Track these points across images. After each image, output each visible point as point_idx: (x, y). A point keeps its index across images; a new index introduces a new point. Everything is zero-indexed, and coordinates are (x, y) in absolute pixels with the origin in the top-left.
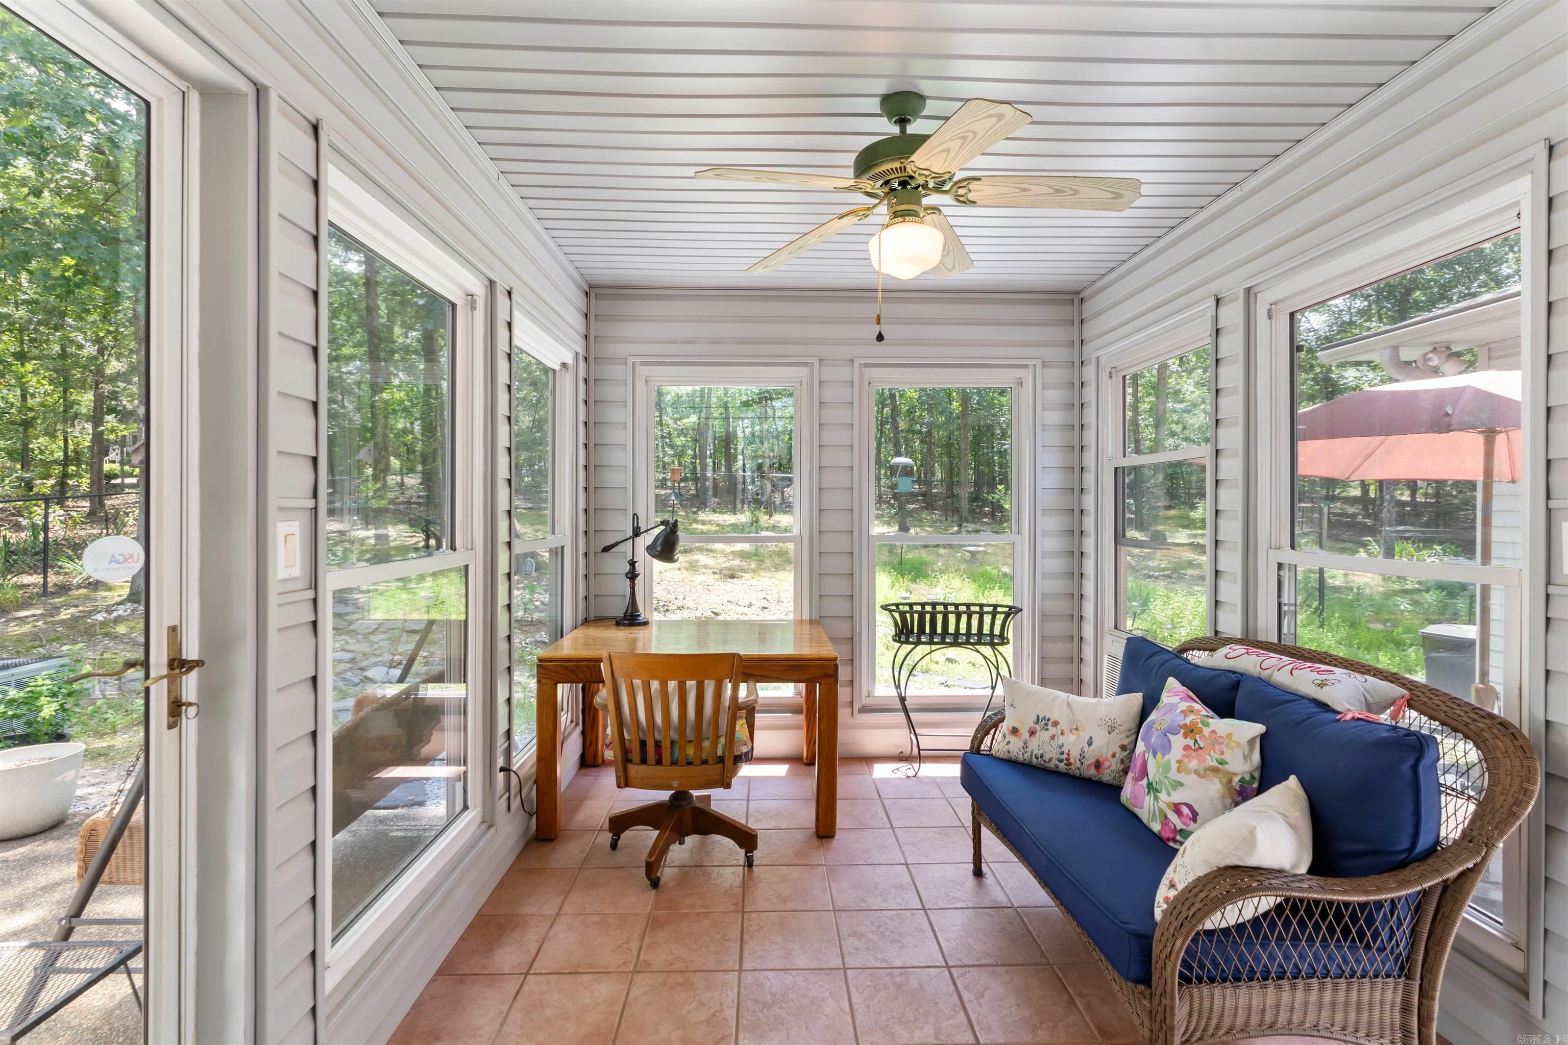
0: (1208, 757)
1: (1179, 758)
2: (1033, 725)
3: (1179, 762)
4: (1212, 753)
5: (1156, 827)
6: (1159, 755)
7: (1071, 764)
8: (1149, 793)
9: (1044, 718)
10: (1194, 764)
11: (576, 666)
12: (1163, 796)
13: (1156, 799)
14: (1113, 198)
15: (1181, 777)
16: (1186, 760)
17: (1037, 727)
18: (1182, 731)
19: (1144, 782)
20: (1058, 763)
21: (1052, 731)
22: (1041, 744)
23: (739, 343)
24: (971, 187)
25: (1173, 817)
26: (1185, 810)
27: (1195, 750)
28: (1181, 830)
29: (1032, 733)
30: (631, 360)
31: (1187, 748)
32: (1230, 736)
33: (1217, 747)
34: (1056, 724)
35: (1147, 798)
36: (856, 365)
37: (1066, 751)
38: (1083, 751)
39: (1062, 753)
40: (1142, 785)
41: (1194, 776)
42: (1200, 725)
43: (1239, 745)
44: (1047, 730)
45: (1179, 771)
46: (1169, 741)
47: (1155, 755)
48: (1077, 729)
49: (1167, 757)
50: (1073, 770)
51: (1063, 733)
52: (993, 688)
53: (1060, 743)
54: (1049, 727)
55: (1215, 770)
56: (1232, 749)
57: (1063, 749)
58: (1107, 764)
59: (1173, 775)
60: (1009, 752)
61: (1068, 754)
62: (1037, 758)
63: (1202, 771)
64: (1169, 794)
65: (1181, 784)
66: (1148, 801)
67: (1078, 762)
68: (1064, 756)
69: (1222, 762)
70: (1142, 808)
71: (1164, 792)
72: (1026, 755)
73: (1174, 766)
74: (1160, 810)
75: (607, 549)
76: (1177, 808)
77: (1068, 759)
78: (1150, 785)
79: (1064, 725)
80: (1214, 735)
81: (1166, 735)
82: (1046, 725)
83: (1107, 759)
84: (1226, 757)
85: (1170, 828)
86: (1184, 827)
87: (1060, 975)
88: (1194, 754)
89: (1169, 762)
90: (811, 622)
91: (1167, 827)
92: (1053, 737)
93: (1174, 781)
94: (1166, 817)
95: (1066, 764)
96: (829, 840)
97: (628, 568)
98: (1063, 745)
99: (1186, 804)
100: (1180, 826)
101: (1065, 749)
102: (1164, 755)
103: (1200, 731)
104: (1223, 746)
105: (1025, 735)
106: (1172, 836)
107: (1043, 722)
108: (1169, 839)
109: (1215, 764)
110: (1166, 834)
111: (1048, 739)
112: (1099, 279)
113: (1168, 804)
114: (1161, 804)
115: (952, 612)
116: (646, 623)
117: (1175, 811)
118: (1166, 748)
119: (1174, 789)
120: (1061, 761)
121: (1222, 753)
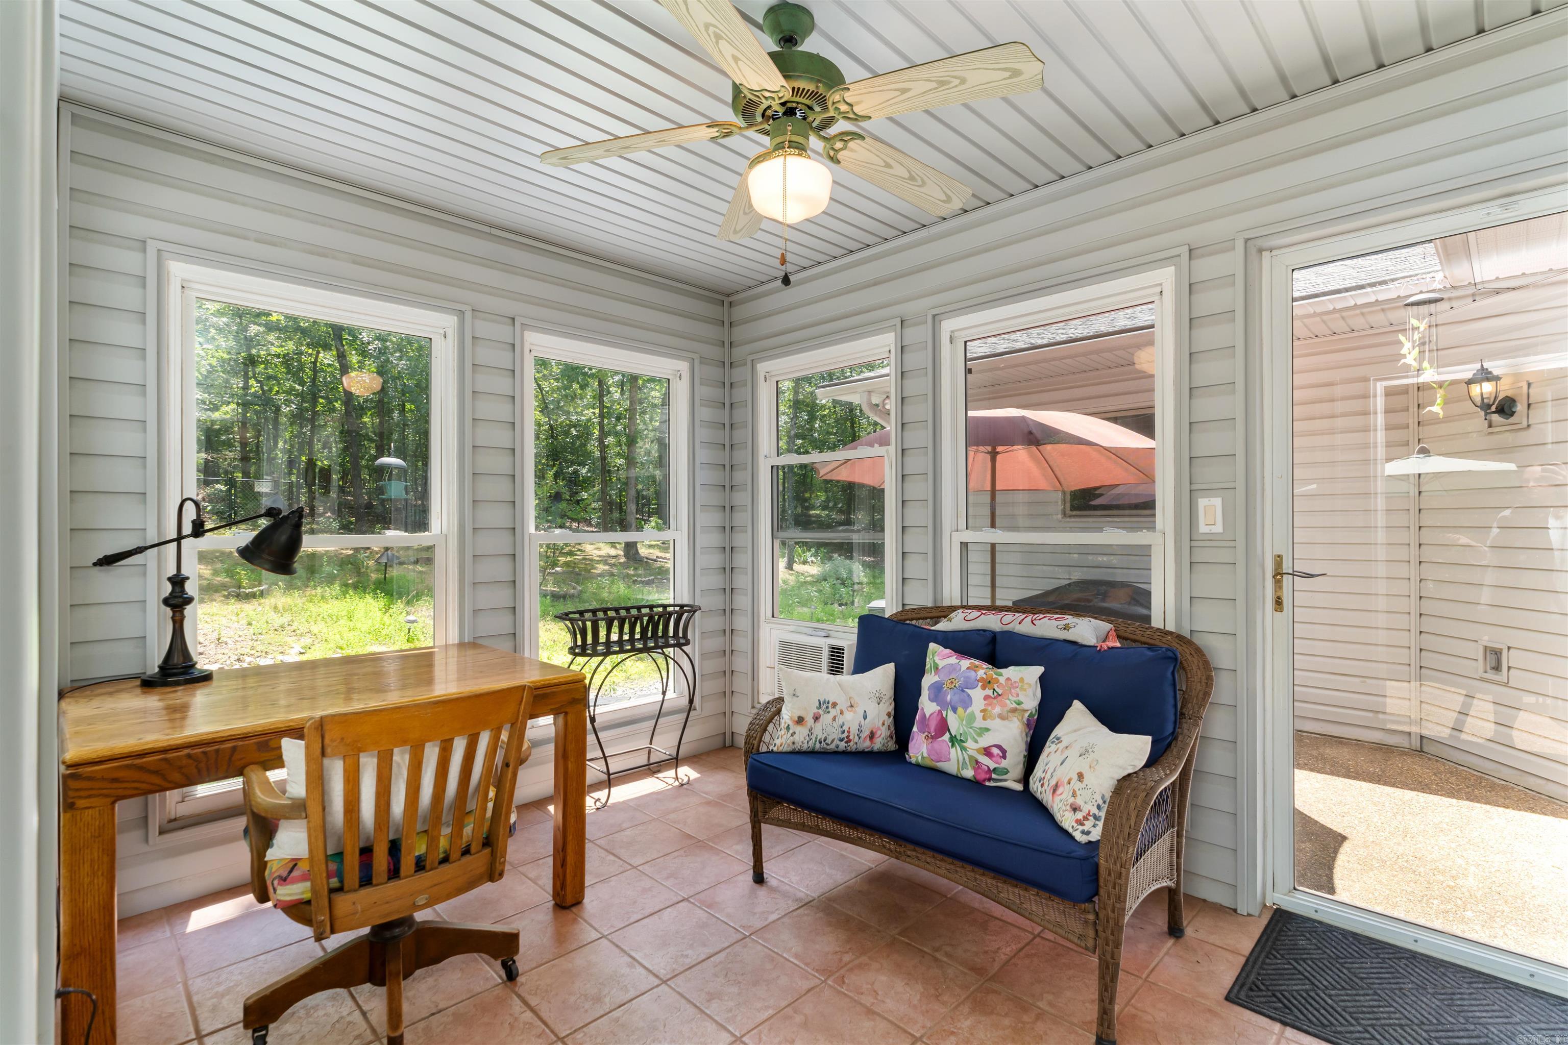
0: (1008, 701)
1: (983, 707)
2: (816, 711)
3: (982, 711)
4: (1010, 697)
5: (969, 773)
6: (960, 710)
7: (850, 741)
8: (953, 745)
9: (824, 702)
10: (997, 710)
11: (165, 760)
12: (970, 744)
13: (963, 749)
14: (943, 201)
15: (988, 724)
16: (990, 708)
17: (820, 711)
18: (980, 684)
19: (946, 737)
20: (838, 742)
21: (833, 712)
22: (825, 727)
23: (355, 262)
24: (851, 144)
25: (985, 760)
26: (996, 751)
27: (995, 698)
28: (995, 769)
29: (816, 718)
30: (152, 247)
31: (987, 698)
32: (1022, 680)
33: (1013, 691)
34: (835, 705)
35: (953, 751)
36: (517, 324)
37: (846, 729)
38: (860, 726)
39: (843, 732)
40: (944, 741)
41: (998, 720)
42: (995, 676)
43: (1030, 685)
44: (829, 712)
45: (984, 718)
46: (969, 695)
47: (955, 710)
48: (852, 706)
49: (969, 710)
50: (852, 747)
51: (842, 713)
52: (664, 693)
53: (841, 723)
54: (830, 709)
55: (1014, 711)
56: (1025, 690)
57: (844, 728)
58: (879, 733)
59: (979, 723)
60: (794, 743)
61: (849, 732)
62: (820, 743)
63: (1005, 713)
64: (976, 742)
65: (988, 730)
66: (955, 753)
67: (857, 737)
68: (846, 734)
69: (1019, 703)
70: (949, 760)
71: (969, 740)
72: (810, 742)
73: (979, 715)
74: (970, 757)
75: (109, 561)
76: (987, 752)
77: (848, 737)
78: (953, 739)
79: (843, 704)
80: (1009, 682)
81: (963, 691)
82: (827, 707)
83: (879, 729)
84: (1021, 698)
85: (983, 770)
86: (996, 766)
87: (907, 941)
88: (995, 701)
89: (973, 713)
90: (462, 645)
91: (980, 771)
92: (834, 719)
93: (980, 728)
94: (977, 762)
95: (846, 742)
96: (579, 906)
97: (168, 588)
98: (843, 724)
99: (996, 746)
100: (992, 765)
101: (845, 728)
102: (965, 708)
103: (997, 681)
104: (1018, 689)
105: (809, 720)
106: (988, 776)
107: (825, 706)
108: (984, 780)
109: (1015, 705)
110: (982, 776)
111: (830, 721)
112: (756, 286)
113: (978, 751)
114: (970, 752)
115: (603, 619)
116: (207, 678)
117: (986, 755)
118: (967, 702)
119: (980, 735)
120: (841, 740)
121: (1018, 695)
